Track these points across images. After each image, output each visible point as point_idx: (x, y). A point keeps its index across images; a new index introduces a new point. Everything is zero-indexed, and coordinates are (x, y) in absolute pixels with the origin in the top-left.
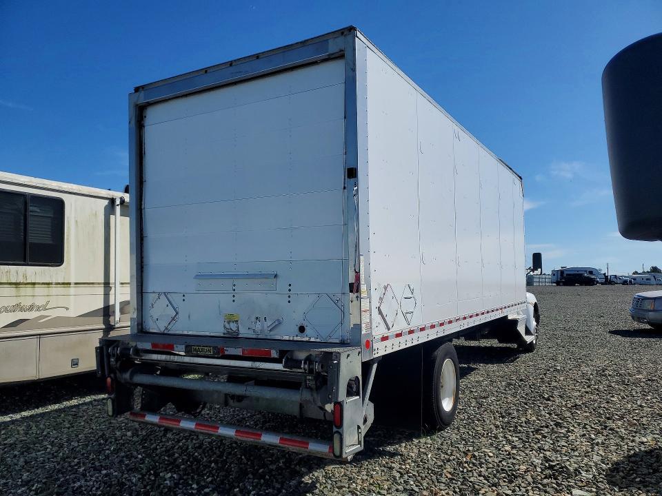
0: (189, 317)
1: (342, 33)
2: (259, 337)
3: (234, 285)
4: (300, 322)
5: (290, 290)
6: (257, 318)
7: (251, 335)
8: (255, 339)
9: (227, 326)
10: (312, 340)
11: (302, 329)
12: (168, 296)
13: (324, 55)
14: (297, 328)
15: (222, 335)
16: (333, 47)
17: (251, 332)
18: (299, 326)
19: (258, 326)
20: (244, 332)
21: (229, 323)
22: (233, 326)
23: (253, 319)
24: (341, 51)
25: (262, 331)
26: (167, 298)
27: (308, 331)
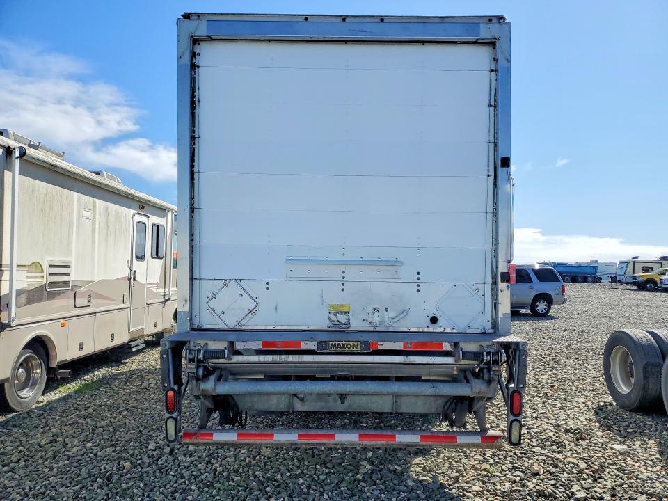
0: (276, 308)
1: (490, 20)
2: (378, 329)
3: (343, 272)
4: (432, 312)
5: (418, 279)
6: (375, 309)
7: (366, 326)
8: (374, 331)
9: (333, 318)
10: (448, 330)
11: (434, 320)
12: (242, 283)
13: (473, 38)
14: (428, 320)
15: (326, 328)
16: (485, 32)
17: (367, 324)
18: (430, 316)
19: (377, 318)
20: (356, 324)
21: (336, 314)
22: (342, 319)
23: (370, 310)
24: (495, 38)
25: (381, 323)
26: (240, 286)
27: (441, 321)
